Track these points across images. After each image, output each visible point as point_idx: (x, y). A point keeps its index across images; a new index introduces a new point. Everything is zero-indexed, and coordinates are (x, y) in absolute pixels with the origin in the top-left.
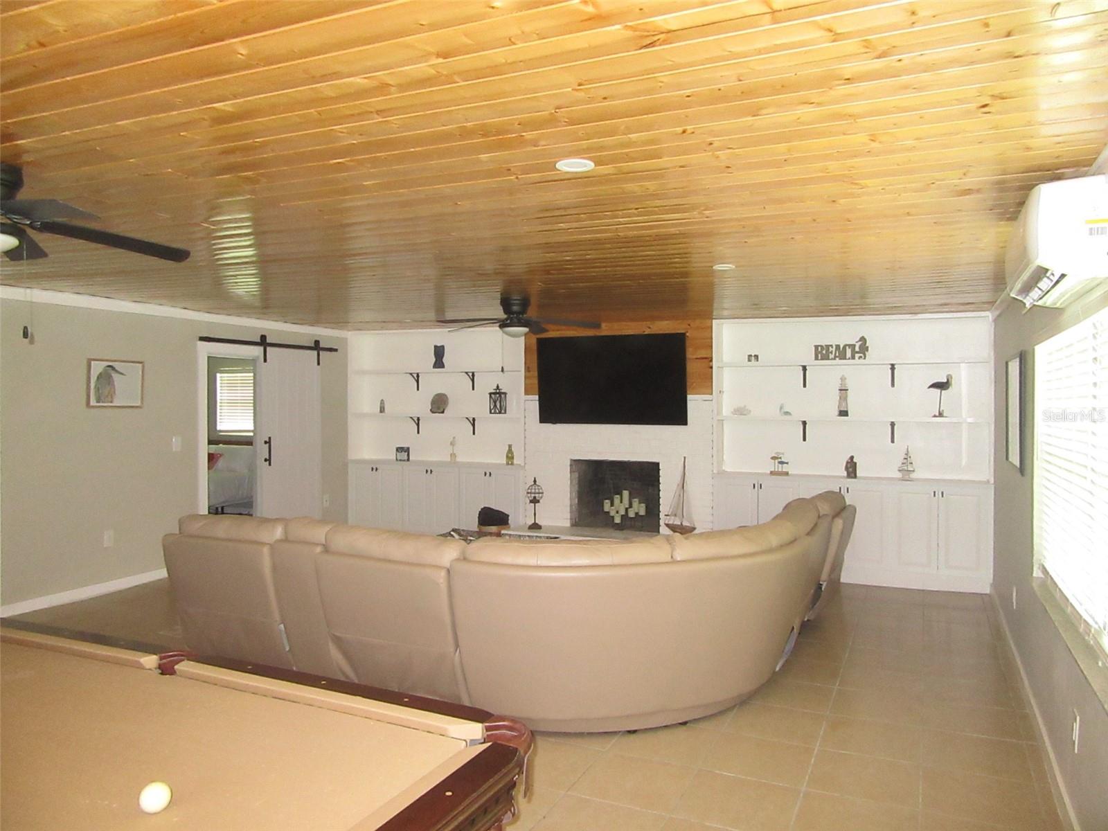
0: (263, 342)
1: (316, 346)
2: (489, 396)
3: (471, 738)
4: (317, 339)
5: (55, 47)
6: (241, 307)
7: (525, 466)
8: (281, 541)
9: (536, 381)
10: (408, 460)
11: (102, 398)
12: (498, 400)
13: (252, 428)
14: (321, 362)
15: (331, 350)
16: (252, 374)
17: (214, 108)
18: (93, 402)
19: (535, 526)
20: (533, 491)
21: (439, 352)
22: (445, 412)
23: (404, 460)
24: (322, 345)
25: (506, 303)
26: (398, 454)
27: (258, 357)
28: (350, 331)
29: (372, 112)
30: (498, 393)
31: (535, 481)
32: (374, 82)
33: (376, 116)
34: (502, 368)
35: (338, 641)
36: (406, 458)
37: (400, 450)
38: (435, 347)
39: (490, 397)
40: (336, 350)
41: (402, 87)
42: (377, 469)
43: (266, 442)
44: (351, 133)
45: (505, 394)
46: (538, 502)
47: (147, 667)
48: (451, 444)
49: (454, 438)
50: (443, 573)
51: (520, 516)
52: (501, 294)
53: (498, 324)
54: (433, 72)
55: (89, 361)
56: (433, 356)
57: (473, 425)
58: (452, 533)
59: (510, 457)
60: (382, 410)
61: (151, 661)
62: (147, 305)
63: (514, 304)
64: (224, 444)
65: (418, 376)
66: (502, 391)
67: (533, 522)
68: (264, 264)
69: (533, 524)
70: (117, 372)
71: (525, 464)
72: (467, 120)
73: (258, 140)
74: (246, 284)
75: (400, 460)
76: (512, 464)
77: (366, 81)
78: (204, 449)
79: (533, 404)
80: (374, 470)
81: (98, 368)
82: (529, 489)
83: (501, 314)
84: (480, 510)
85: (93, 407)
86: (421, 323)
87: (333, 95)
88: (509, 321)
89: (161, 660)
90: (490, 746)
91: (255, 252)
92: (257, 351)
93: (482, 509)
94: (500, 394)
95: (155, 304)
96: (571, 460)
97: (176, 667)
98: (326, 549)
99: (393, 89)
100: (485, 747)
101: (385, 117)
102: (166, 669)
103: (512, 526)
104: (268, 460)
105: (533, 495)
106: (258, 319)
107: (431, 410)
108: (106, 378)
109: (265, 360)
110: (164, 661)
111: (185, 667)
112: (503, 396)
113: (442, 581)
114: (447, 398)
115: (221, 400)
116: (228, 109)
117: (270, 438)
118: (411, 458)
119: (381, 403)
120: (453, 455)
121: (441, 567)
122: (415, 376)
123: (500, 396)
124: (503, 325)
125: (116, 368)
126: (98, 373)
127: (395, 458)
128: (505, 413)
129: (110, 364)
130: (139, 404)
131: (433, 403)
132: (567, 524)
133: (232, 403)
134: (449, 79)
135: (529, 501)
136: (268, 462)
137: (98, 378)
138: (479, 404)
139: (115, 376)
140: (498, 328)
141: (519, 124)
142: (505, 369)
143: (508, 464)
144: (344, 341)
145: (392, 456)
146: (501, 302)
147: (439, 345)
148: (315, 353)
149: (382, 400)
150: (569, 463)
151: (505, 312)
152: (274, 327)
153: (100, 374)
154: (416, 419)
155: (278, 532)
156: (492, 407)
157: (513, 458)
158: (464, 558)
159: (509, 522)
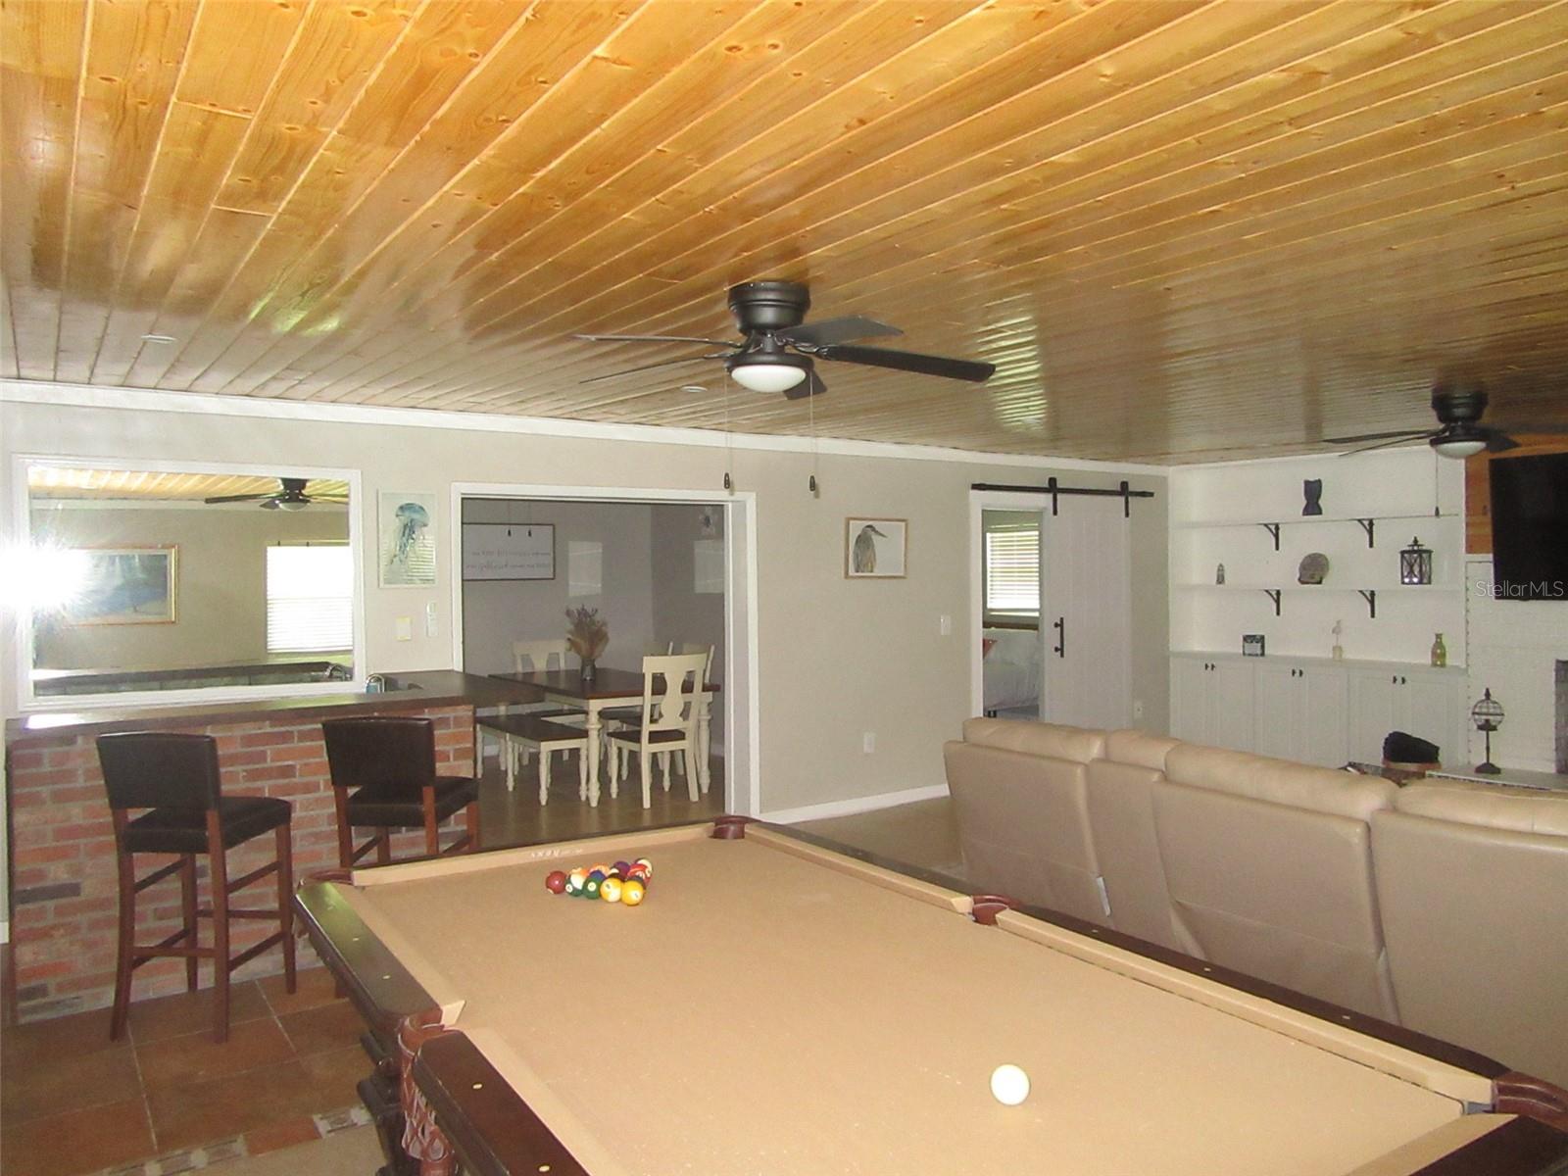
0: (1052, 487)
1: (1124, 490)
2: (1399, 555)
3: (1471, 1100)
4: (1125, 480)
5: (874, 122)
6: (1023, 441)
7: (1466, 670)
8: (1099, 760)
9: (1488, 530)
10: (1263, 654)
11: (862, 568)
12: (1416, 561)
13: (1038, 607)
14: (1130, 511)
15: (1143, 494)
16: (1037, 533)
17: (1052, 162)
18: (852, 572)
19: (1488, 769)
20: (1484, 710)
21: (1313, 490)
22: (1324, 581)
23: (1257, 655)
24: (1131, 488)
25: (1442, 404)
26: (1246, 644)
27: (1045, 508)
28: (1170, 465)
29: (1281, 123)
30: (1415, 552)
31: (1488, 694)
32: (1297, 74)
33: (1287, 128)
34: (1437, 509)
35: (1183, 910)
36: (1259, 652)
37: (1248, 639)
38: (1307, 483)
39: (1403, 557)
40: (1151, 495)
41: (1339, 74)
42: (1213, 666)
43: (1056, 625)
44: (1240, 163)
45: (1429, 552)
46: (1494, 728)
47: (960, 911)
48: (1333, 631)
49: (1338, 622)
50: (1359, 830)
51: (1461, 748)
52: (1435, 391)
53: (1428, 440)
54: (1400, 35)
55: (848, 520)
56: (1304, 498)
57: (1372, 603)
58: (1349, 768)
59: (1439, 653)
60: (1221, 580)
61: (963, 903)
62: (908, 447)
63: (1457, 406)
64: (997, 627)
65: (1277, 528)
66: (1424, 548)
67: (1485, 761)
68: (1052, 381)
69: (1485, 764)
70: (877, 532)
71: (1468, 665)
72: (1442, 105)
73: (1100, 198)
74: (1027, 410)
75: (1250, 655)
76: (1443, 665)
77: (1284, 74)
78: (978, 633)
79: (1483, 567)
80: (1209, 668)
81: (856, 529)
82: (1475, 706)
83: (1432, 422)
84: (1387, 736)
85: (852, 577)
86: (1286, 448)
87: (1228, 108)
88: (1447, 434)
89: (975, 903)
90: (1514, 1121)
91: (1038, 365)
92: (1044, 500)
93: (1390, 735)
94: (1420, 552)
95: (919, 444)
96: (1558, 662)
97: (997, 916)
98: (1166, 778)
99: (1325, 78)
100: (1506, 1121)
101: (1301, 127)
102: (983, 917)
103: (1444, 766)
104: (1060, 650)
105: (1484, 717)
106: (1046, 456)
107: (1299, 580)
108: (864, 541)
109: (1055, 513)
110: (979, 905)
111: (1006, 916)
112: (1424, 555)
113: (1356, 840)
114: (1326, 559)
115: (992, 568)
116: (1070, 160)
117: (1062, 619)
118: (1266, 652)
119: (1219, 570)
120: (1338, 649)
121: (1356, 821)
122: (1273, 528)
123: (1420, 556)
124: (1437, 440)
125: (877, 529)
126: (857, 536)
127: (1241, 651)
128: (1429, 583)
129: (870, 523)
130: (902, 574)
131: (1304, 567)
132: (1551, 768)
133: (1006, 572)
134: (1428, 40)
135: (1475, 727)
136: (1059, 653)
137: (857, 542)
138: (1383, 569)
139: (875, 538)
140: (1428, 447)
141: (1538, 94)
142: (1441, 513)
143: (1434, 665)
144: (1163, 481)
145: (1237, 647)
146: (1433, 403)
147: (1311, 479)
148: (1122, 499)
149: (1221, 565)
150: (1554, 667)
151: (1441, 419)
152: (1067, 466)
153: (859, 536)
154: (1274, 593)
155: (1096, 749)
156: (1405, 574)
157: (1443, 655)
158: (1393, 808)
159: (1440, 759)
